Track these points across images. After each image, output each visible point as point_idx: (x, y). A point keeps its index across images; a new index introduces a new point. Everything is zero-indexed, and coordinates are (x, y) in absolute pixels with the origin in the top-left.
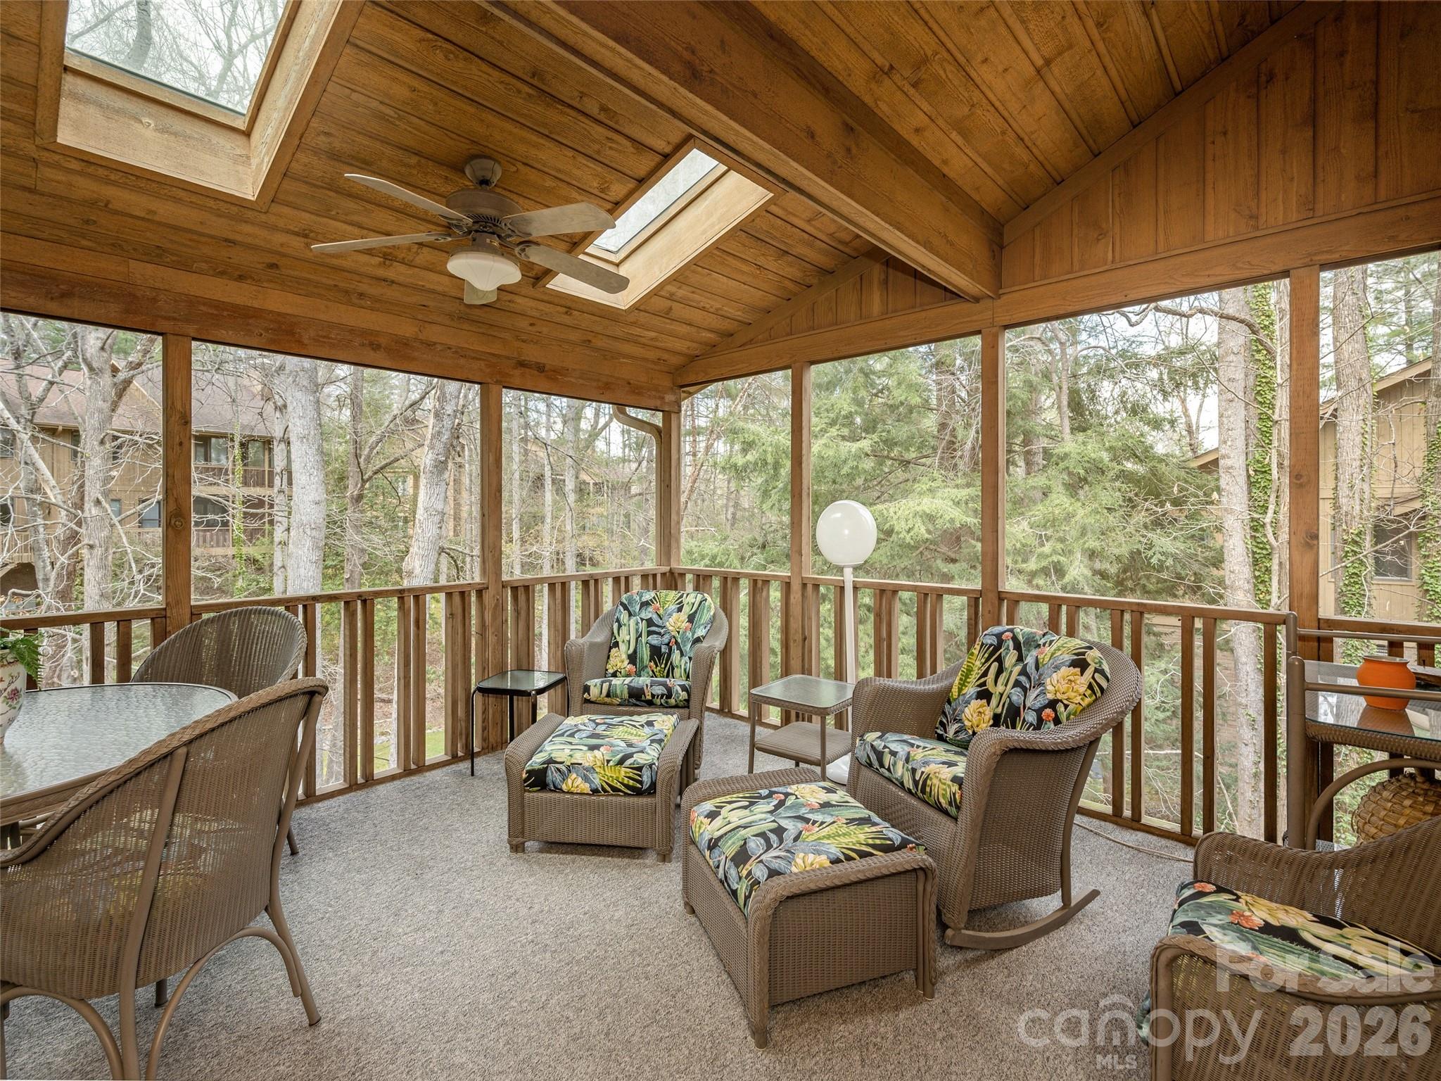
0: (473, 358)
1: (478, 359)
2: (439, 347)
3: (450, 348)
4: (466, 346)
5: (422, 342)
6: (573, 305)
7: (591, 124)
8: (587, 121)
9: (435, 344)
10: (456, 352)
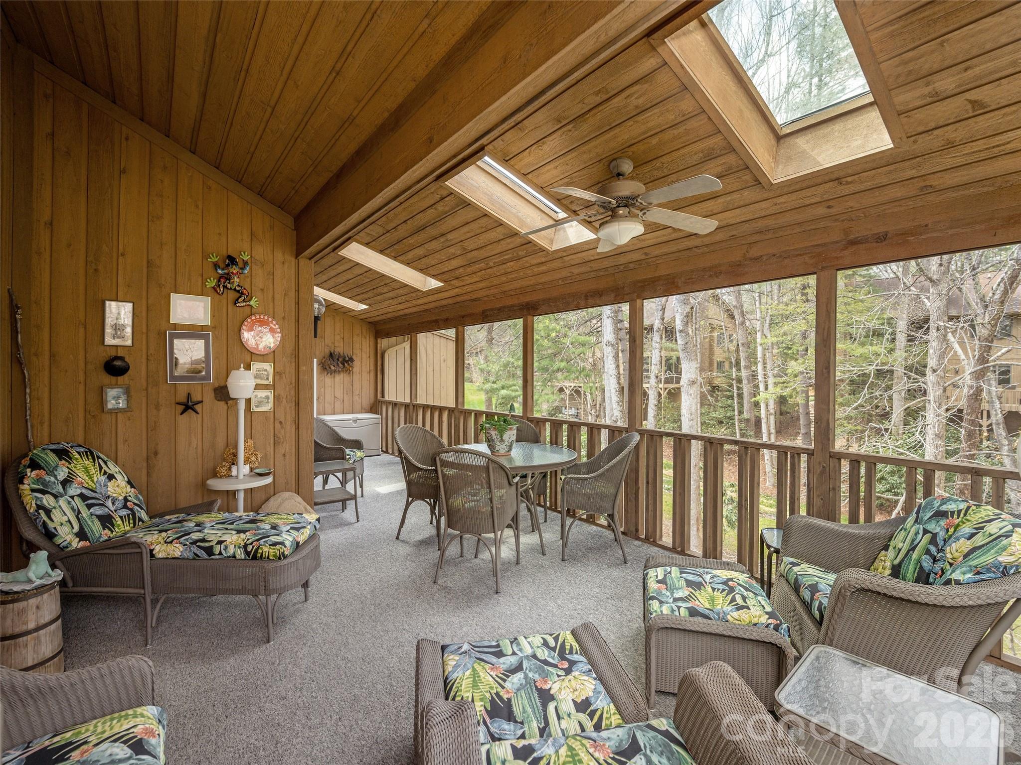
0: (797, 255)
1: (801, 255)
2: (765, 258)
3: (774, 255)
4: (787, 248)
5: (751, 259)
6: (841, 174)
7: (609, 103)
8: (605, 106)
9: (761, 256)
10: (781, 256)
